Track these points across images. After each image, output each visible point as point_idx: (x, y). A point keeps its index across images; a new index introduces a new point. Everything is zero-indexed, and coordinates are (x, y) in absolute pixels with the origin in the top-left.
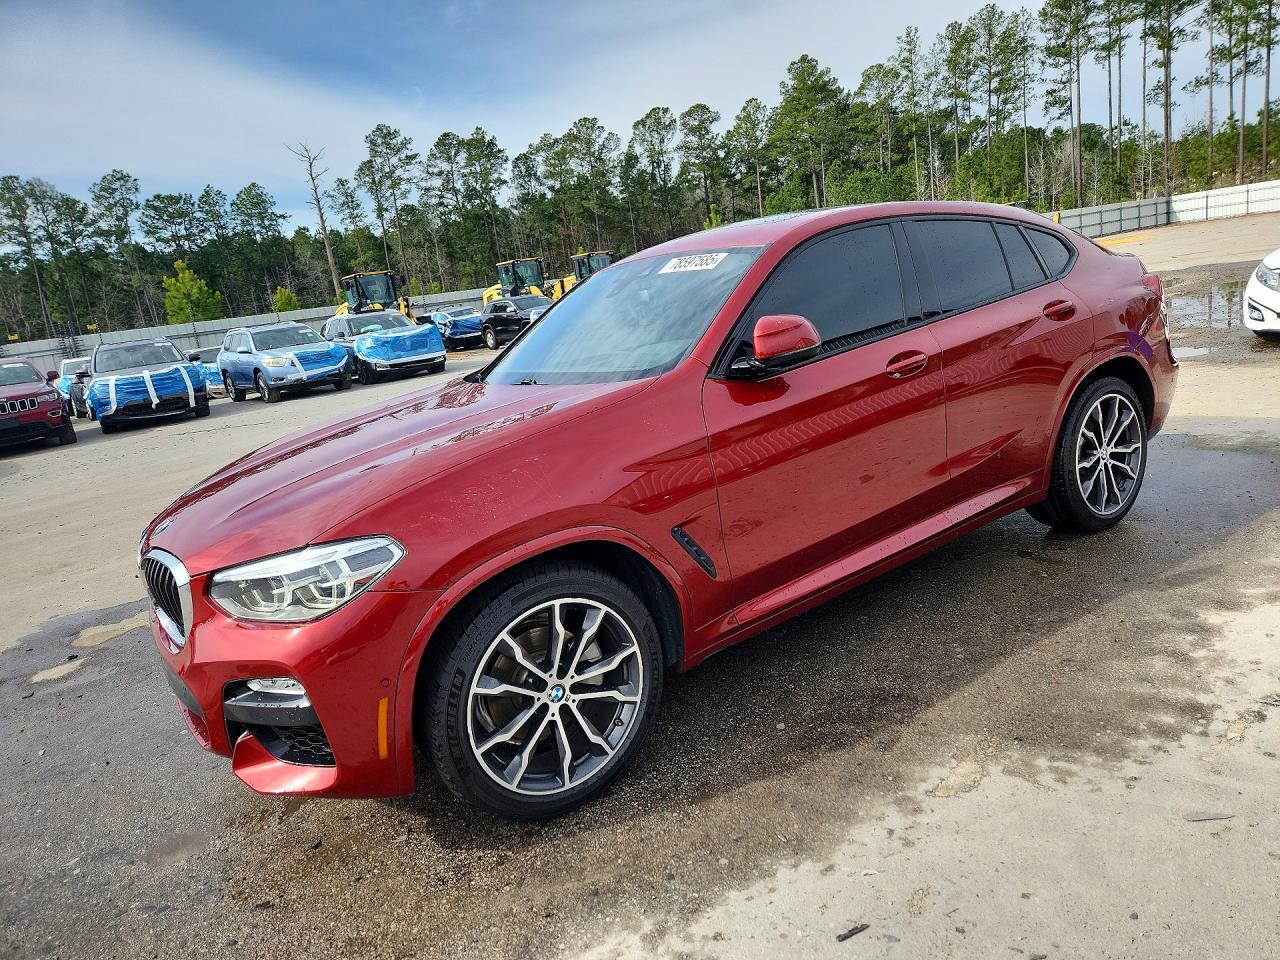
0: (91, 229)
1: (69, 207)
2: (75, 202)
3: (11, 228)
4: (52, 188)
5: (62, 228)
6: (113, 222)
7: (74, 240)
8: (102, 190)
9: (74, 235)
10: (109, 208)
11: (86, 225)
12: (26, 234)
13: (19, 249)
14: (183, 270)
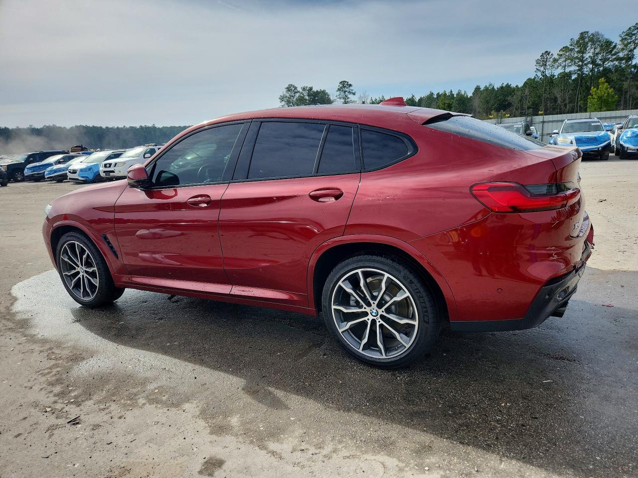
0: (614, 57)
1: (608, 46)
2: (611, 43)
3: (577, 58)
4: (602, 36)
5: (600, 57)
6: (626, 52)
7: (604, 63)
8: (626, 35)
9: (604, 60)
10: (626, 45)
11: (612, 55)
12: (582, 61)
13: (577, 68)
14: (603, 83)
